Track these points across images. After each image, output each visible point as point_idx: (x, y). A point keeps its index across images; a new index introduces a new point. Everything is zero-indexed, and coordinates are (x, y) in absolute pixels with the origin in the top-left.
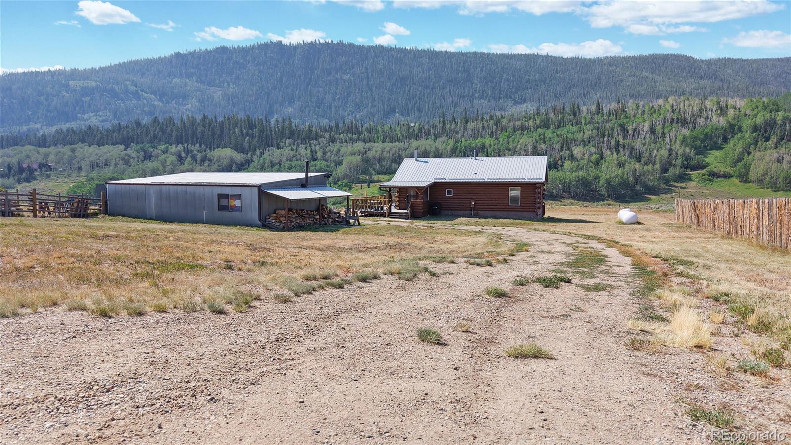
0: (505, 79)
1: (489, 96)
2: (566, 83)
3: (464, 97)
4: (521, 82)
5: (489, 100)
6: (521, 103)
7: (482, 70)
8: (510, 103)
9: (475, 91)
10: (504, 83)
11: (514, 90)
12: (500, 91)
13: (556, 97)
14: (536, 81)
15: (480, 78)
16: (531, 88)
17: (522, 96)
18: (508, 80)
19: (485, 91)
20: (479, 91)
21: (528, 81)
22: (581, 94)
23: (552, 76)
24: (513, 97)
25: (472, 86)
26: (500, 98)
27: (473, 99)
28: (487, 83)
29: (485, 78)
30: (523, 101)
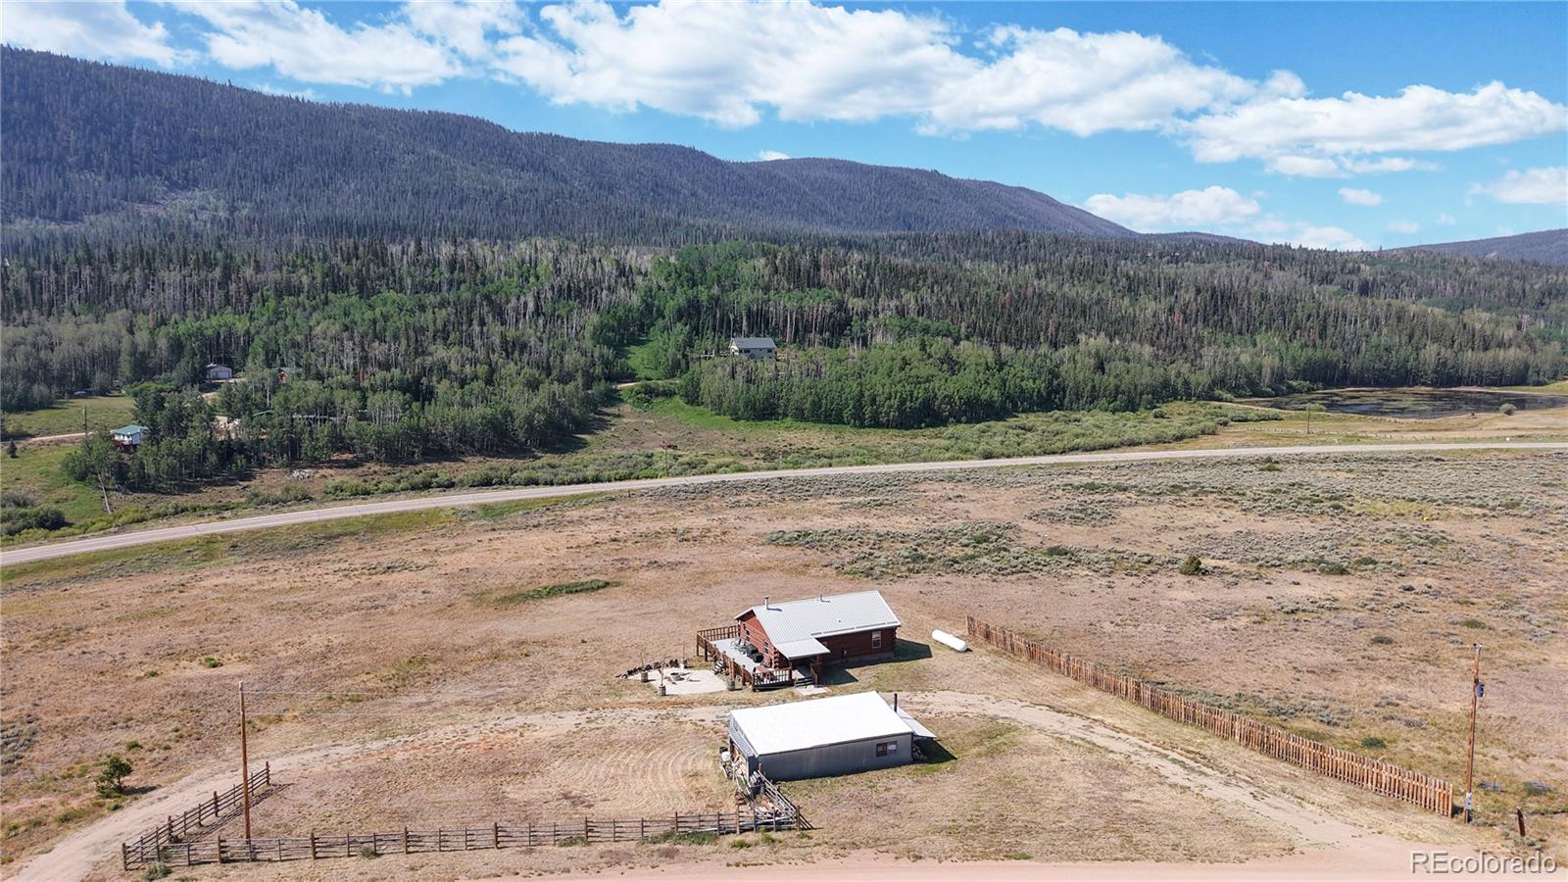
0: (139, 128)
1: (106, 163)
2: (282, 153)
3: (36, 161)
4: (178, 140)
5: (108, 174)
6: (185, 188)
7: (75, 100)
8: (159, 187)
9: (67, 149)
10: (138, 138)
11: (164, 157)
12: (130, 154)
13: (266, 182)
14: (214, 140)
15: (74, 120)
16: (205, 155)
17: (186, 172)
18: (146, 132)
19: (92, 152)
20: (77, 151)
21: (196, 139)
22: (317, 180)
23: (248, 133)
24: (164, 171)
25: (54, 136)
26: (134, 172)
27: (64, 168)
28: (93, 133)
29: (88, 121)
30: (189, 183)
